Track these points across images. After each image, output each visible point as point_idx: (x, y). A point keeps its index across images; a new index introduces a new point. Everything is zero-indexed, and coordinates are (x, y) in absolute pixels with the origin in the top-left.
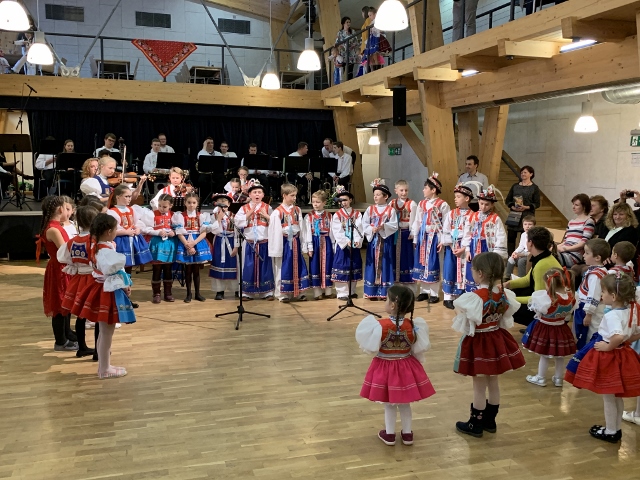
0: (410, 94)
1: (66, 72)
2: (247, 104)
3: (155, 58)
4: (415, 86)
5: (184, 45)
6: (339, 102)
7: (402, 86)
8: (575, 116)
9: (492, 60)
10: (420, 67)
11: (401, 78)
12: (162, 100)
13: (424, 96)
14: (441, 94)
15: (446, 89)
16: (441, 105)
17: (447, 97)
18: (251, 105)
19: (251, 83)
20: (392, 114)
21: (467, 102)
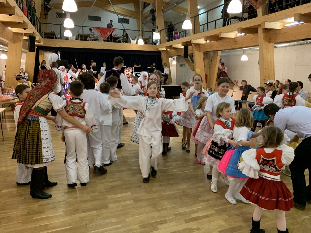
0: (189, 47)
1: (71, 38)
3: (101, 33)
4: (191, 45)
6: (164, 49)
7: (187, 45)
8: (241, 55)
9: (216, 38)
11: (187, 42)
12: (104, 48)
13: (194, 48)
14: (199, 48)
15: (201, 46)
16: (199, 51)
17: (201, 48)
18: (134, 50)
19: (133, 42)
20: (183, 54)
21: (208, 51)
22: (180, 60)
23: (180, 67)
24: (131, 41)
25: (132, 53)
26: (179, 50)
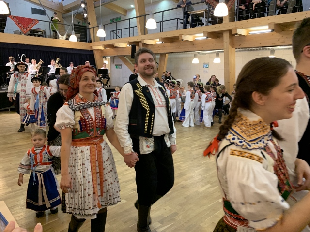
0: (137, 48)
2: (61, 47)
3: (20, 25)
5: (33, 20)
6: (101, 48)
7: (134, 45)
10: (144, 39)
11: (134, 42)
18: (63, 47)
19: (62, 38)
21: (159, 52)
22: (115, 60)
23: (116, 68)
24: (60, 36)
26: (120, 49)
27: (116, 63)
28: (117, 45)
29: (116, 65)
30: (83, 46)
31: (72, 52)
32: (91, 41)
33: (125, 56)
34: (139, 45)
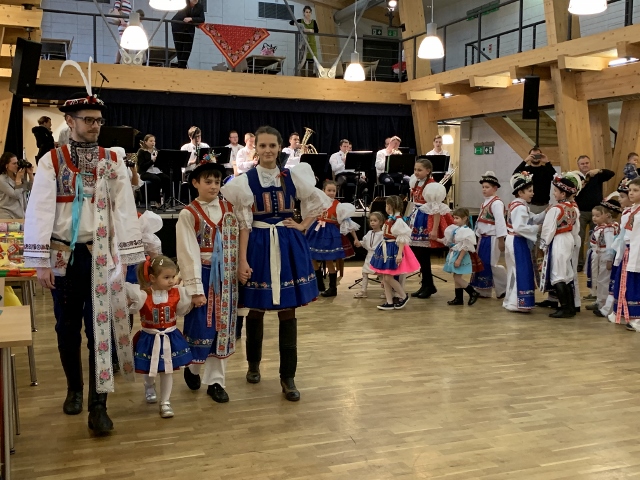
0: (543, 84)
1: (127, 59)
2: (321, 98)
3: (224, 45)
5: (254, 31)
7: (534, 77)
10: (567, 55)
11: (533, 67)
12: (233, 93)
13: (560, 87)
14: (578, 85)
15: (585, 79)
16: (578, 96)
17: (586, 88)
18: (327, 99)
19: (327, 74)
20: (521, 107)
21: (617, 94)
22: (476, 131)
23: (478, 153)
24: (321, 69)
25: (321, 110)
26: (489, 94)
27: (476, 140)
28: (479, 82)
29: (477, 146)
30: (383, 93)
31: (350, 112)
32: (404, 79)
33: (504, 114)
34: (548, 77)
